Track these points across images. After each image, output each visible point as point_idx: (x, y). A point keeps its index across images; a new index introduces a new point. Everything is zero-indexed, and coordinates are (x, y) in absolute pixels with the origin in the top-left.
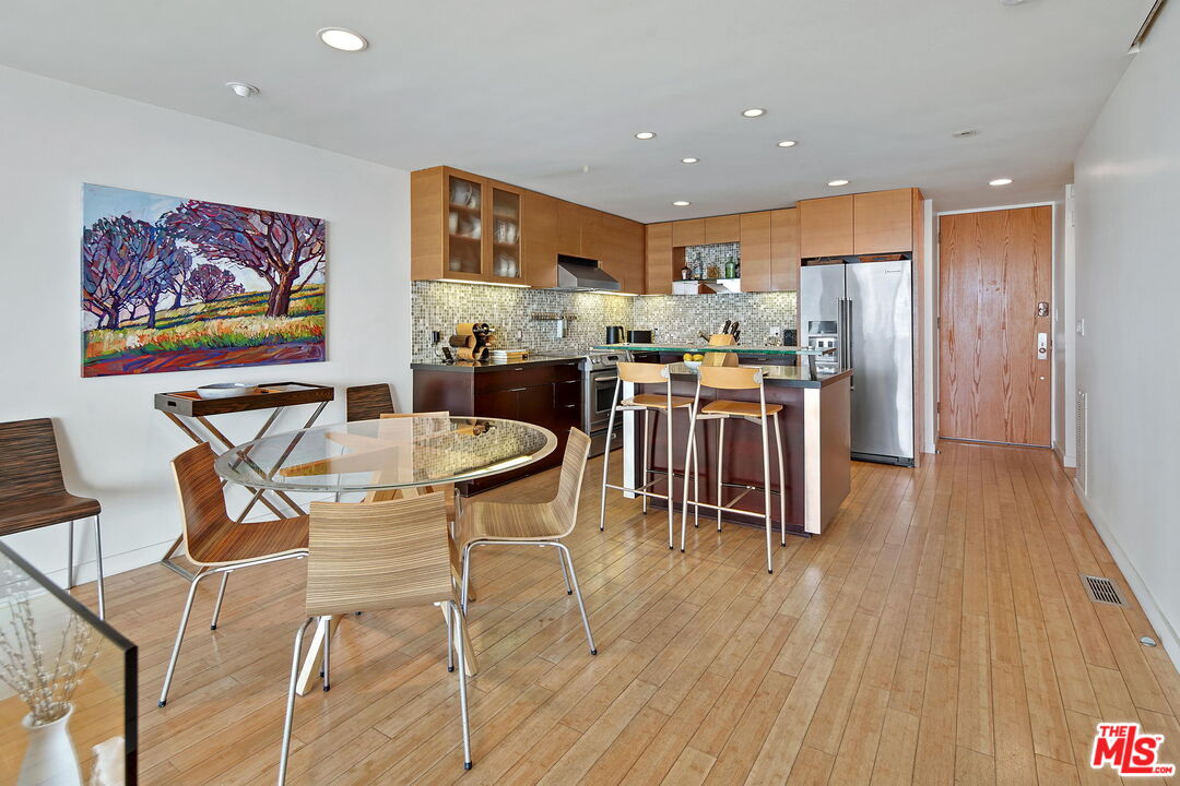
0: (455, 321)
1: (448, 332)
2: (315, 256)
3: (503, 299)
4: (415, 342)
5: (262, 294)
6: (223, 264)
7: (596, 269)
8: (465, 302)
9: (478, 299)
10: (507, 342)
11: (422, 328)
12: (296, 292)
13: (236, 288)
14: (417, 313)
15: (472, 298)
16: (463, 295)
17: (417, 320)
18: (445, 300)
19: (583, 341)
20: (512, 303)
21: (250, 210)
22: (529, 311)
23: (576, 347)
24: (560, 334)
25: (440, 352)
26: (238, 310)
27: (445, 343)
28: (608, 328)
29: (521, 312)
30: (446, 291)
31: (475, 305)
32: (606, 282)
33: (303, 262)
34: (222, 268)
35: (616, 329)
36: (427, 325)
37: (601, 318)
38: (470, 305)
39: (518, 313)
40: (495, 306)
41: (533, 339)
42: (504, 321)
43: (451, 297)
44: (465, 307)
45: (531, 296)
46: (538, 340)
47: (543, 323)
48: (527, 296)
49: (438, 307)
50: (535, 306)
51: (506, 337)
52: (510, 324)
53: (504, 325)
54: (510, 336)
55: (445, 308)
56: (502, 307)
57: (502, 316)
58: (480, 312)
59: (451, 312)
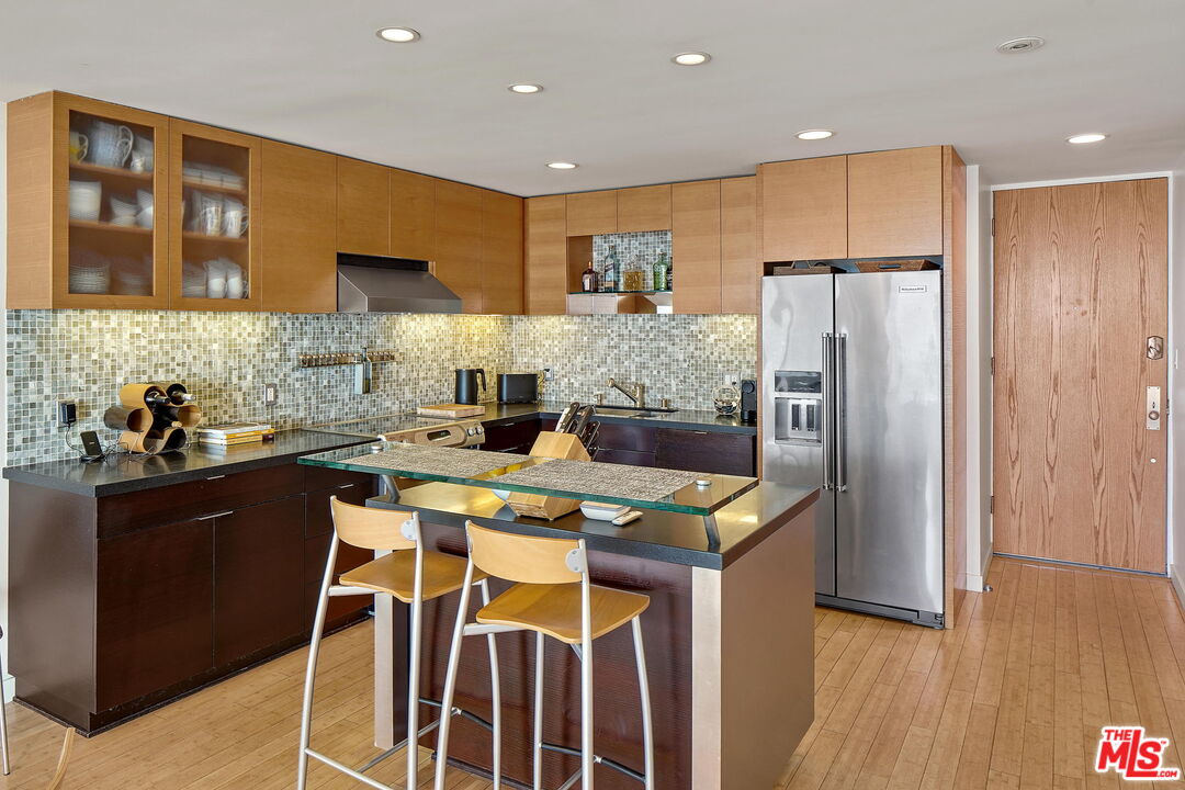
0: (120, 380)
1: (102, 400)
3: (234, 335)
4: (16, 427)
7: (425, 276)
8: (143, 342)
9: (173, 335)
10: (243, 411)
11: (33, 398)
14: (21, 371)
15: (162, 336)
16: (138, 330)
17: (20, 383)
18: (94, 342)
19: (409, 396)
20: (254, 340)
22: (293, 352)
23: (395, 408)
24: (359, 388)
25: (78, 441)
27: (94, 422)
28: (458, 372)
29: (276, 355)
30: (95, 324)
31: (167, 347)
32: (447, 299)
35: (472, 374)
36: (48, 391)
37: (448, 354)
38: (156, 347)
39: (268, 355)
40: (215, 346)
41: (301, 400)
42: (235, 373)
43: (108, 336)
44: (144, 353)
45: (297, 324)
46: (313, 401)
47: (325, 370)
48: (289, 325)
49: (75, 357)
50: (306, 343)
51: (240, 400)
52: (250, 377)
53: (235, 380)
54: (250, 399)
55: (95, 356)
56: (232, 348)
57: (231, 363)
58: (179, 359)
59: (108, 363)
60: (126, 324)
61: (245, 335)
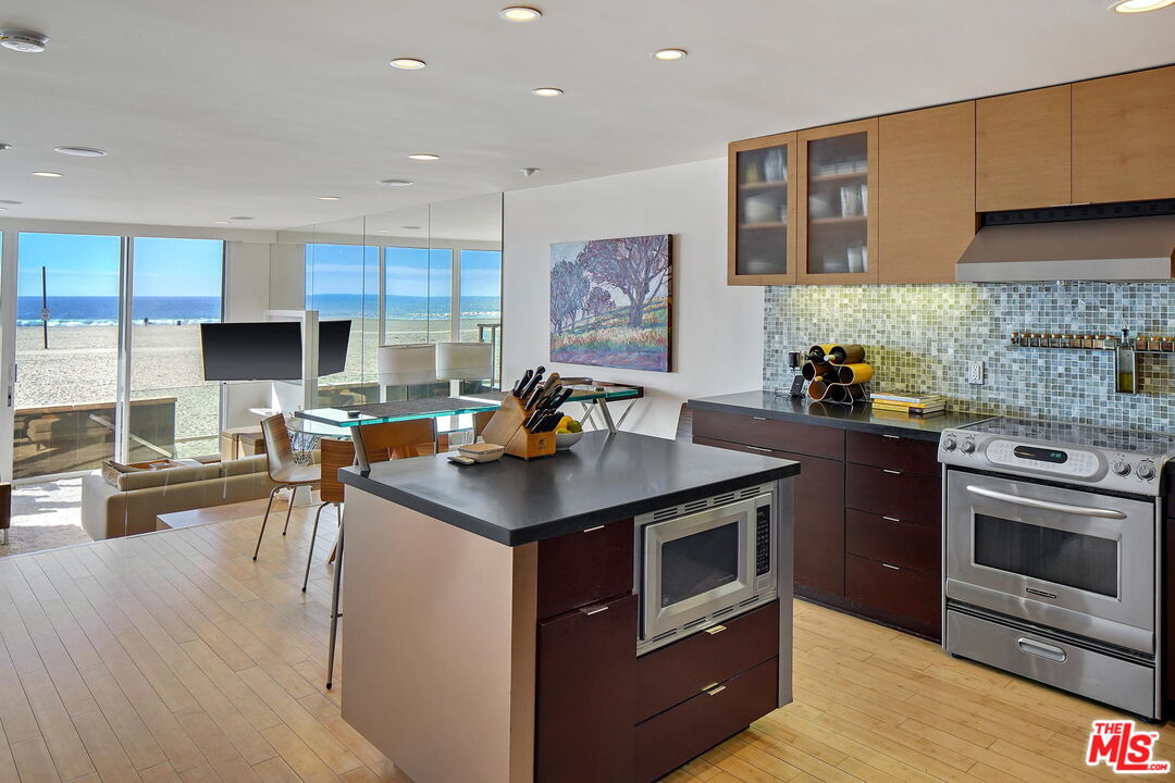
2: (661, 270)
3: (934, 306)
4: (767, 365)
5: (626, 308)
6: (606, 287)
8: (850, 311)
9: (875, 306)
11: (777, 347)
12: (646, 305)
13: (611, 304)
14: (772, 327)
15: (865, 306)
16: (846, 301)
17: (770, 336)
18: (814, 309)
20: (957, 313)
21: (618, 240)
22: (1008, 328)
26: (611, 321)
29: (985, 331)
30: (815, 296)
31: (869, 316)
33: (652, 277)
34: (604, 288)
36: (785, 343)
38: (860, 315)
39: (973, 330)
40: (914, 317)
41: (1021, 385)
42: (934, 346)
43: (824, 305)
44: (850, 320)
45: (1016, 296)
46: (1041, 390)
47: (1061, 355)
48: (1003, 297)
49: (802, 320)
50: (1028, 318)
51: (940, 373)
52: (951, 351)
53: (934, 352)
54: (951, 373)
55: (815, 321)
56: (931, 320)
57: (930, 334)
58: (879, 326)
59: (824, 326)
60: (837, 295)
61: (946, 306)
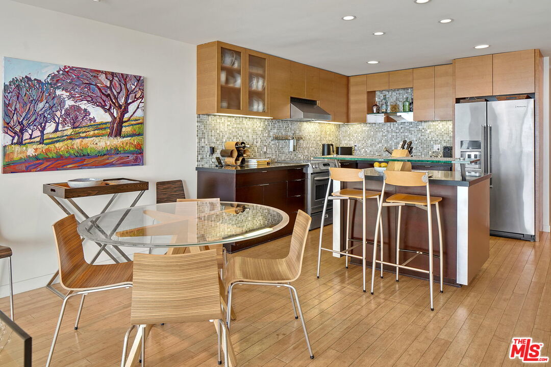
0: (224, 140)
1: (220, 147)
2: (138, 99)
3: (255, 126)
4: (199, 154)
5: (106, 123)
6: (84, 105)
7: (315, 107)
8: (230, 128)
9: (238, 126)
10: (257, 154)
11: (203, 144)
12: (126, 122)
13: (91, 120)
14: (200, 135)
15: (235, 126)
16: (229, 123)
17: (200, 139)
18: (218, 126)
19: (306, 153)
20: (261, 129)
21: (99, 71)
22: (271, 134)
23: (302, 158)
24: (291, 149)
25: (214, 160)
26: (92, 133)
27: (218, 154)
28: (324, 145)
29: (267, 135)
30: (218, 121)
31: (237, 130)
32: (322, 114)
33: (131, 103)
34: (83, 107)
35: (329, 146)
36: (206, 143)
37: (318, 139)
38: (234, 130)
39: (264, 135)
40: (250, 131)
41: (274, 152)
42: (255, 140)
43: (221, 125)
44: (231, 131)
45: (273, 124)
46: (277, 153)
47: (281, 141)
48: (270, 124)
49: (213, 131)
50: (275, 131)
51: (256, 150)
52: (259, 142)
53: (255, 143)
54: (259, 150)
55: (218, 132)
56: (254, 131)
57: (254, 137)
58: (240, 134)
59: (221, 134)
60: (226, 121)
61: (258, 127)
